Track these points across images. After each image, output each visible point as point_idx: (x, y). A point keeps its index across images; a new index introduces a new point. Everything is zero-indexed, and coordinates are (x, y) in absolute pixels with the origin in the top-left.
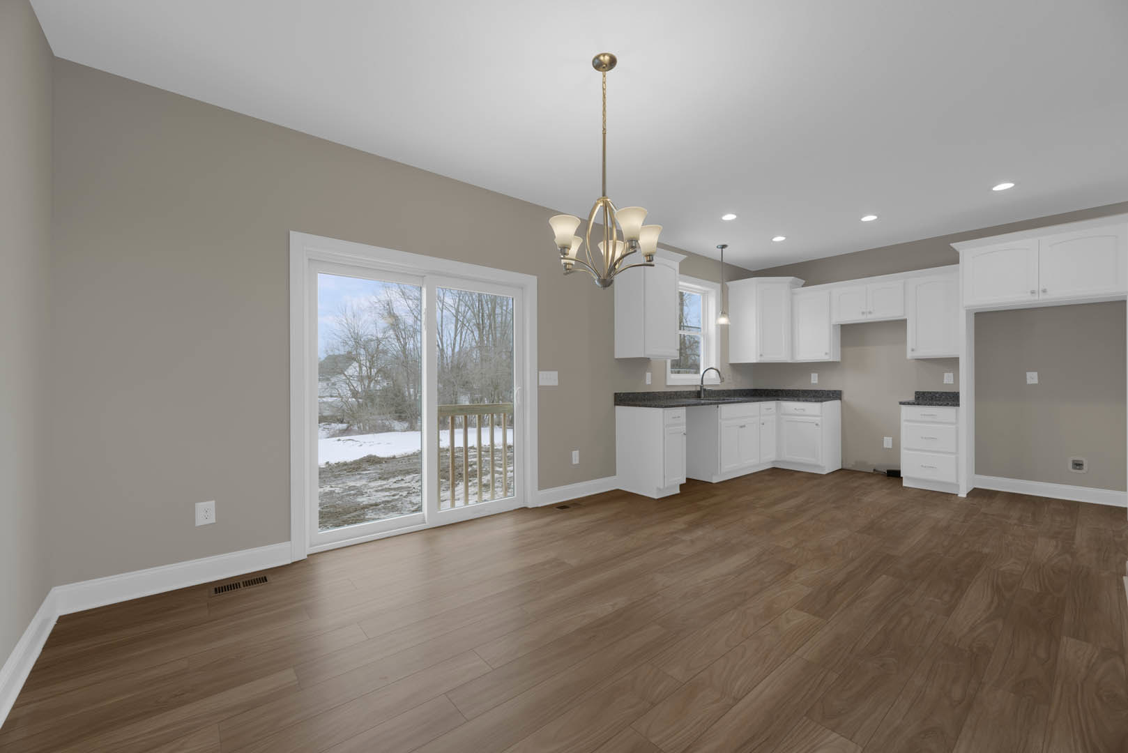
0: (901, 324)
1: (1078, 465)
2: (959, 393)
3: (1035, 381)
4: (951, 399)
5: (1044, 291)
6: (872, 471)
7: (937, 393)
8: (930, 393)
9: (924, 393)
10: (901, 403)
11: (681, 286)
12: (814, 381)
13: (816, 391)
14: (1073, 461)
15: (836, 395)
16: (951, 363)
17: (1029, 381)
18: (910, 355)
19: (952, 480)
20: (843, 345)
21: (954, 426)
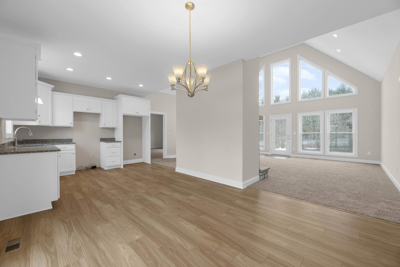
1: (135, 154)
2: (115, 138)
4: (112, 140)
6: (85, 169)
7: (106, 138)
9: (103, 138)
15: (69, 141)
18: (103, 126)
21: (120, 148)
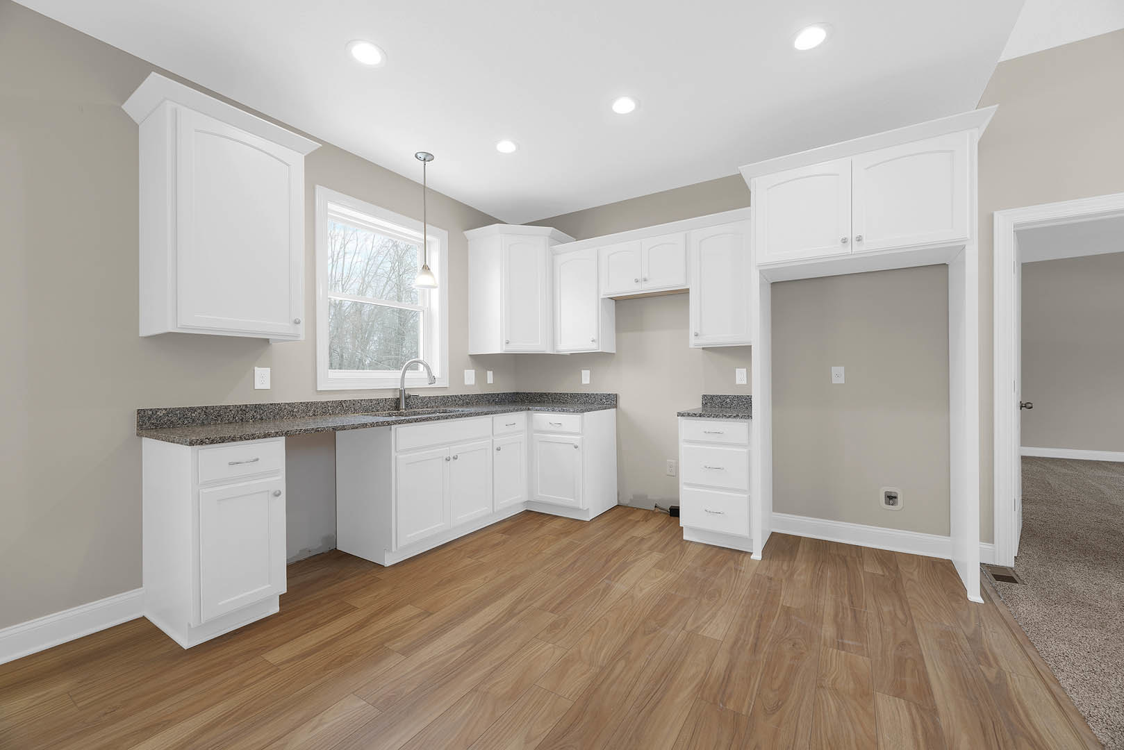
0: (681, 295)
1: (891, 498)
2: (752, 397)
3: (841, 380)
5: (859, 239)
6: (653, 508)
7: (727, 397)
8: (720, 397)
9: (712, 397)
10: (680, 414)
11: (333, 211)
12: (586, 381)
13: (587, 395)
14: (886, 492)
15: (609, 401)
16: (742, 353)
17: (835, 381)
18: (693, 342)
19: (743, 532)
20: (619, 328)
21: (746, 450)
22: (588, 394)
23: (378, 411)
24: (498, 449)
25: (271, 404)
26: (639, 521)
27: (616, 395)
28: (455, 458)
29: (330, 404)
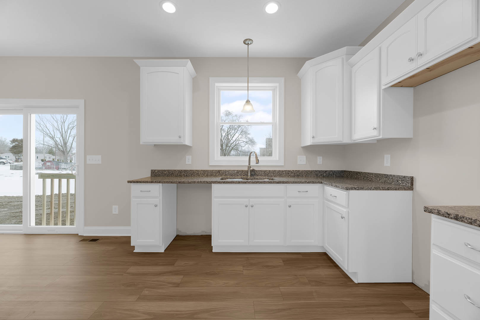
22: (387, 175)
23: (238, 176)
24: (290, 207)
25: (190, 170)
26: (410, 311)
27: (412, 179)
28: (252, 206)
29: (214, 171)
